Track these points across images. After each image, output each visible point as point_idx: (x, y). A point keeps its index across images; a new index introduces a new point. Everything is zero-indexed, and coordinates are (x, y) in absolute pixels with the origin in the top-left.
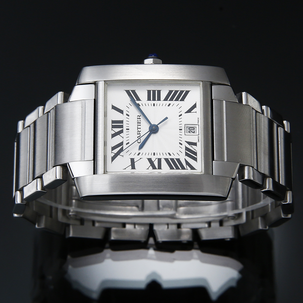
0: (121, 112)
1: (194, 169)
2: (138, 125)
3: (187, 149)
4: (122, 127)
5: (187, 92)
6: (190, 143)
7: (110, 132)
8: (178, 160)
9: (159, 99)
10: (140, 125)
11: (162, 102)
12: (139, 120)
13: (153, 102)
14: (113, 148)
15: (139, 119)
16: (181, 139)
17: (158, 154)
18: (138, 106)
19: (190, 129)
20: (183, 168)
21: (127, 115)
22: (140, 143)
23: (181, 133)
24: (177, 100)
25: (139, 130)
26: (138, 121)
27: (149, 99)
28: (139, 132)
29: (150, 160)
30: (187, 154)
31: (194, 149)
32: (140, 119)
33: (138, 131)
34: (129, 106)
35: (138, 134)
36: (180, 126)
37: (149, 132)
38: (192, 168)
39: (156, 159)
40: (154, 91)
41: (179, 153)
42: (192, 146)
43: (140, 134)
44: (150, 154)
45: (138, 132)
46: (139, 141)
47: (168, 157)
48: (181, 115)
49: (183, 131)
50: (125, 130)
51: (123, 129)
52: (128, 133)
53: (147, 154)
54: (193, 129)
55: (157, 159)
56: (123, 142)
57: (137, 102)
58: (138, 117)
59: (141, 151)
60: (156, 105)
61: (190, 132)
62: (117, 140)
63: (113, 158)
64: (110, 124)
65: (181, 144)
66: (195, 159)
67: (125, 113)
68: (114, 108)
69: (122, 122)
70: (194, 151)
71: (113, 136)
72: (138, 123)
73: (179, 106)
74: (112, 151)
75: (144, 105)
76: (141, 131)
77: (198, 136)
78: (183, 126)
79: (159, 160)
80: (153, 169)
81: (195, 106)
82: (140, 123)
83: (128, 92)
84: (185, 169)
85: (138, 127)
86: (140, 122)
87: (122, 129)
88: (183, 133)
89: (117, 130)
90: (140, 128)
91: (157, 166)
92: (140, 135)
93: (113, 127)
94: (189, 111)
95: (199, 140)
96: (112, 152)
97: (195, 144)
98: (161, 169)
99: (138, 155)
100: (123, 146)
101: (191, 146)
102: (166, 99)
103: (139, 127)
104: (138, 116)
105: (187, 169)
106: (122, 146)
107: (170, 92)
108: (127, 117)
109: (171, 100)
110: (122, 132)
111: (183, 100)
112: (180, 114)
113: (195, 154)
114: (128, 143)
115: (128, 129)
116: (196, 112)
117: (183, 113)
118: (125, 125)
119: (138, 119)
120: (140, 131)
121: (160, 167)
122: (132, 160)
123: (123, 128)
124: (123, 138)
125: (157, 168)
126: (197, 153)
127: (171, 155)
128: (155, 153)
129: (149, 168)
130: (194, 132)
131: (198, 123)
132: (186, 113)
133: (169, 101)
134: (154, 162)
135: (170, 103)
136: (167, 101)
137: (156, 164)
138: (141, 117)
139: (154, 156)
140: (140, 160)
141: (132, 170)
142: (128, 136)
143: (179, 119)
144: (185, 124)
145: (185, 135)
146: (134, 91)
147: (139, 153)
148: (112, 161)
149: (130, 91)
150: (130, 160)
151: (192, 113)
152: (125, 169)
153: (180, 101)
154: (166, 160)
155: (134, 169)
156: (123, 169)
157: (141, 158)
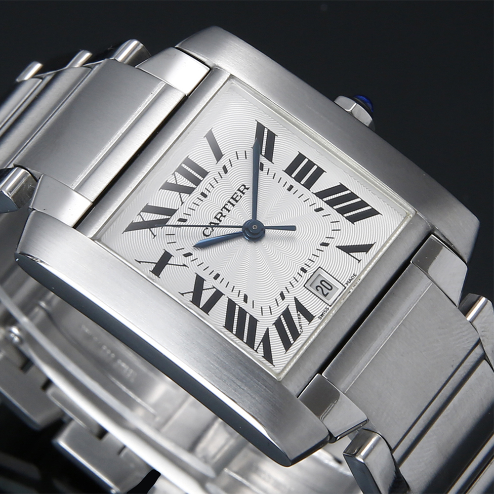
0: (218, 155)
1: (271, 361)
2: (229, 202)
3: (287, 314)
4: (197, 182)
5: (373, 212)
6: (300, 308)
7: (168, 175)
8: (254, 322)
9: (308, 185)
10: (233, 205)
11: (308, 194)
12: (239, 193)
13: (291, 181)
14: (149, 209)
15: (242, 192)
16: (290, 287)
17: (225, 283)
18: (258, 167)
19: (323, 283)
20: (251, 343)
21: (225, 168)
22: (207, 236)
23: (298, 277)
24: (341, 211)
25: (225, 212)
26: (236, 195)
27: (289, 171)
28: (222, 216)
29: (199, 281)
30: (278, 324)
31: (300, 325)
33: (221, 213)
34: (241, 155)
35: (215, 217)
36: (309, 263)
37: (240, 230)
38: (268, 356)
39: (214, 287)
40: (310, 164)
41: (266, 311)
43: (220, 221)
44: (209, 271)
45: (220, 215)
46: (207, 232)
47: (239, 302)
48: (326, 245)
49: (306, 276)
50: (197, 193)
51: (194, 189)
52: (198, 202)
53: (203, 266)
54: (330, 288)
55: (215, 290)
56: (176, 210)
57: (263, 160)
58: (241, 189)
59: (197, 253)
60: (293, 190)
61: (318, 288)
62: (169, 199)
63: (134, 227)
64: (177, 161)
65: (283, 297)
66: (287, 345)
67: (224, 161)
68: (210, 137)
69: (204, 173)
70: (298, 328)
71: (168, 187)
72: (232, 198)
73: (335, 226)
74: (142, 211)
75: (271, 174)
76: (226, 218)
77: (328, 307)
78: (314, 267)
79: (218, 295)
80: (191, 302)
81: (366, 248)
82: (237, 201)
83: (260, 128)
84: (253, 348)
85: (227, 207)
86: (237, 199)
87: (194, 186)
88: (302, 281)
89: (183, 181)
90: (229, 211)
91: (203, 302)
93: (181, 170)
94: (349, 249)
95: (322, 315)
96: (142, 213)
97: (310, 317)
98: (207, 313)
99: (186, 255)
100: (169, 219)
101: (299, 315)
102: (321, 195)
103: (229, 207)
104: (244, 186)
105: (256, 351)
106: (168, 217)
107: (341, 188)
108: (222, 172)
109: (331, 203)
110: (189, 191)
111: (353, 219)
112: (327, 241)
113: (296, 335)
114: (185, 220)
115: (205, 195)
116: (359, 261)
117: (333, 244)
118: (205, 182)
119: (239, 190)
120: (224, 216)
121: (207, 308)
122: (166, 258)
123: (197, 186)
124: (182, 203)
125: (201, 307)
126: (300, 335)
127: (246, 302)
128: (220, 276)
129: (185, 293)
130: (325, 294)
131: (346, 284)
132: (338, 249)
133: (324, 202)
134: (205, 291)
135: (323, 208)
136: (321, 200)
137: (206, 296)
138: (249, 193)
139: (214, 280)
140: (182, 267)
141: (151, 273)
142: (194, 207)
143: (317, 249)
144: (320, 267)
145: (304, 286)
146: (272, 136)
147: (190, 254)
148: (126, 229)
149: (266, 131)
150: (163, 253)
151: (350, 256)
152: (140, 262)
153: (345, 218)
154: (231, 305)
155: (157, 277)
156: (136, 260)
157: (184, 265)
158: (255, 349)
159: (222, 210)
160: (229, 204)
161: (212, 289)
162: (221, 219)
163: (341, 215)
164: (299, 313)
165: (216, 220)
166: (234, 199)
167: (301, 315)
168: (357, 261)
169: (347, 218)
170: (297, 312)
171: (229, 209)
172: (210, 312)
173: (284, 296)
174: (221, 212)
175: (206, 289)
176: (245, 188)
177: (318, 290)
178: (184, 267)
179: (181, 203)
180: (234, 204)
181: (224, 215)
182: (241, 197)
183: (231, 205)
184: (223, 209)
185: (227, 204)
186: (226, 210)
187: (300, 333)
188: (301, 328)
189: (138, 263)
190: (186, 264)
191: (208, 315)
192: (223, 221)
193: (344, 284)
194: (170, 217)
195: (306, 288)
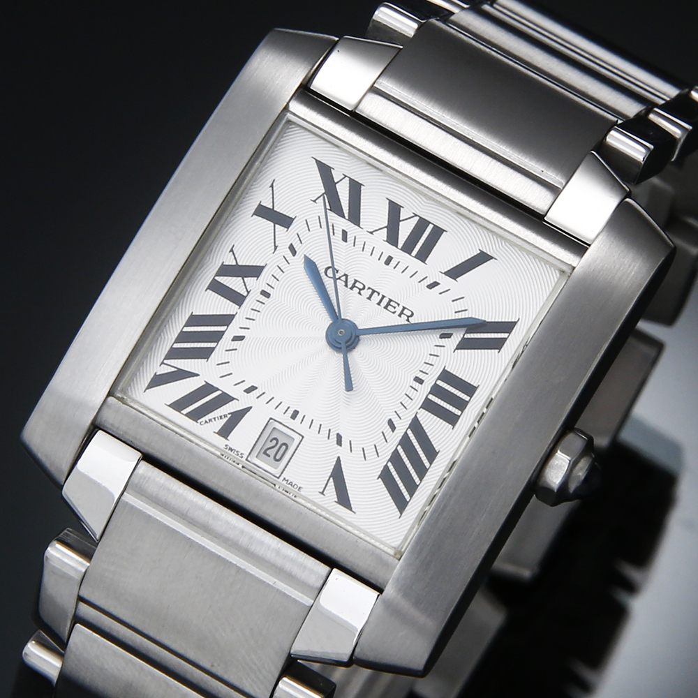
0: (455, 273)
1: (151, 385)
2: (383, 297)
3: (225, 399)
4: (408, 248)
5: (401, 504)
6: (237, 417)
7: (412, 208)
8: (205, 354)
9: (428, 405)
10: (379, 304)
11: (414, 408)
12: (399, 310)
13: (430, 381)
14: (355, 188)
15: (402, 313)
16: (266, 398)
17: (258, 306)
18: (443, 328)
19: (284, 447)
20: (174, 354)
21: (435, 284)
22: (326, 272)
23: (283, 408)
24: (395, 458)
25: (366, 293)
26: (396, 305)
27: (446, 376)
28: (360, 290)
29: (255, 271)
30: (208, 389)
31: (210, 420)
32: (400, 316)
33: (364, 288)
34: (459, 305)
35: (356, 281)
36: (307, 421)
37: (338, 314)
38: (158, 381)
39: (248, 292)
40: (462, 405)
41: (225, 369)
42: (225, 420)
43: (351, 288)
44: (273, 282)
45: (361, 287)
46: (330, 272)
47: (232, 330)
48: (339, 442)
49: (286, 419)
50: (390, 250)
51: (397, 246)
52: (377, 254)
53: (278, 274)
54: (277, 458)
55: (245, 294)
56: (359, 225)
57: (457, 337)
58: (407, 312)
59: (298, 263)
60: (416, 385)
61: (275, 442)
62: (374, 213)
64: (436, 217)
65: (249, 390)
66: (178, 405)
67: (446, 282)
68: (482, 258)
69: (423, 256)
70: (206, 418)
71: (394, 209)
72: (390, 300)
73: (370, 452)
74: (351, 180)
75: (437, 351)
76: (358, 296)
77: (245, 457)
78: (302, 429)
79: (238, 299)
80: (223, 264)
81: (344, 499)
82: (386, 308)
83: (508, 327)
84: (165, 359)
85: (375, 294)
86: (390, 308)
87: (400, 245)
88: (278, 415)
89: (405, 230)
90: (369, 298)
92: (350, 286)
93: (422, 224)
94: (337, 475)
95: (231, 449)
96: (347, 179)
97: (225, 432)
98: (208, 288)
99: (292, 249)
100: (344, 217)
101: (225, 416)
102: (416, 425)
103: (376, 298)
105: (163, 363)
106: (346, 215)
107: (432, 454)
108: (428, 282)
109: (405, 441)
110: (392, 239)
111: (385, 476)
112: (345, 442)
113: (195, 416)
114: (345, 238)
115: (388, 262)
116: (322, 493)
117: (343, 452)
118: (409, 260)
119: (404, 308)
121: (216, 287)
122: (285, 221)
123: (401, 249)
124: (372, 233)
125: (216, 278)
126: (196, 421)
127: (233, 340)
128: (267, 299)
129: (234, 254)
130: (268, 452)
131: (284, 479)
132: (336, 459)
133: (405, 430)
134: (242, 281)
135: (396, 431)
136: (408, 426)
137: (234, 283)
138: (402, 321)
139: (260, 290)
140: (273, 244)
141: (258, 203)
142: (368, 249)
143: (330, 430)
144: (303, 437)
145: (271, 419)
146: (498, 344)
147: (294, 252)
148: (320, 162)
149: (505, 335)
150: (290, 216)
151: (327, 478)
152: (272, 186)
153: (385, 464)
154: (226, 320)
155: (253, 211)
156: (274, 181)
157: (276, 248)
158: (165, 361)
159: (369, 288)
160: (380, 296)
161: (245, 290)
162: (355, 288)
163: (389, 457)
164: (229, 416)
165: (353, 282)
166: (388, 304)
167: (227, 419)
168: (321, 490)
169: (386, 467)
170: (229, 414)
171: (372, 298)
172: (211, 292)
173: (250, 392)
174: (366, 288)
175: (244, 282)
176: (408, 317)
177: (271, 441)
178: (273, 247)
179: (372, 230)
180: (381, 304)
181: (362, 292)
182: (394, 313)
183: (378, 301)
184: (371, 291)
185: (379, 294)
186: (370, 293)
187: (199, 421)
188: (206, 422)
189: (270, 184)
190: (278, 249)
191: (206, 290)
192: (351, 291)
193: (283, 475)
194: (347, 218)
195: (269, 421)
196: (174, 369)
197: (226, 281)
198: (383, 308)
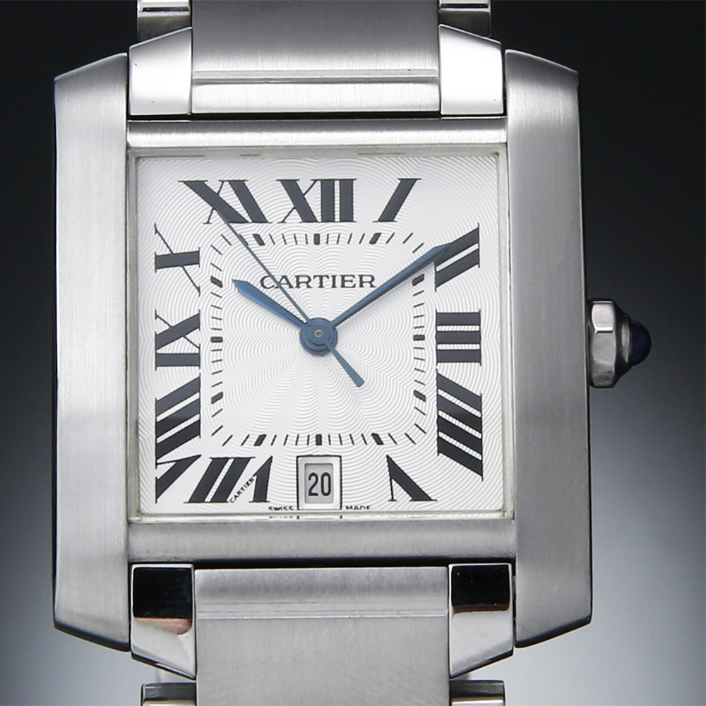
0: (389, 214)
1: (159, 492)
2: (334, 277)
3: (241, 463)
4: (328, 217)
5: (476, 466)
6: (263, 476)
7: (307, 175)
8: (194, 431)
9: (443, 357)
10: (334, 286)
11: (431, 367)
12: (357, 281)
13: (430, 332)
14: (240, 188)
15: (362, 282)
16: (280, 440)
17: (217, 355)
18: (412, 274)
19: (326, 478)
20: (162, 449)
21: (377, 236)
22: (263, 285)
23: (303, 440)
24: (442, 425)
25: (315, 283)
26: (351, 278)
27: (442, 319)
28: (307, 283)
29: (193, 324)
30: (217, 464)
31: (239, 493)
32: (361, 286)
33: (310, 280)
34: (413, 243)
35: (298, 277)
36: (335, 439)
37: (302, 318)
38: (163, 484)
39: (199, 348)
40: (476, 338)
41: (223, 436)
42: (253, 484)
43: (298, 286)
44: (217, 324)
45: (306, 279)
46: (269, 282)
47: (206, 394)
48: (379, 442)
49: (314, 449)
50: (312, 228)
51: (316, 221)
52: (301, 239)
53: (217, 313)
54: (326, 491)
55: (197, 351)
56: (266, 222)
57: (430, 274)
58: (366, 279)
59: (229, 290)
60: (419, 343)
61: (313, 478)
62: (274, 202)
63: (199, 187)
64: (336, 171)
65: (259, 442)
66: (198, 496)
67: (385, 228)
68: (405, 187)
69: (347, 216)
70: (234, 492)
71: (291, 187)
72: (343, 277)
73: (415, 433)
74: (230, 182)
75: (418, 299)
76: (309, 290)
77: (295, 507)
78: (334, 449)
79: (192, 360)
80: (156, 335)
81: (417, 494)
82: (343, 286)
83: (472, 238)
84: (157, 459)
85: (325, 279)
86: (347, 284)
87: (319, 218)
88: (303, 449)
89: (314, 200)
90: (321, 286)
91: (168, 349)
92: (294, 284)
93: (327, 186)
94: (396, 474)
95: (277, 509)
96: (226, 183)
98: (156, 366)
99: (214, 280)
100: (247, 222)
101: (251, 480)
102: (443, 382)
103: (328, 283)
105: (157, 464)
106: (248, 218)
107: (476, 401)
108: (369, 237)
109: (442, 404)
110: (307, 216)
111: (443, 448)
112: (384, 438)
113: (221, 497)
114: (261, 243)
115: (317, 241)
116: (393, 500)
117: (388, 448)
118: (336, 228)
119: (361, 277)
120: (309, 287)
121: (163, 361)
122: (192, 258)
123: (323, 221)
124: (283, 222)
125: (159, 351)
126: (226, 502)
127: (213, 403)
128: (222, 344)
129: (161, 319)
130: (313, 491)
131: (347, 508)
132: (386, 459)
133: (436, 393)
134: (186, 340)
135: (428, 400)
136: (436, 388)
137: (179, 347)
138: (367, 290)
139: (209, 339)
140: (194, 287)
141: (154, 256)
142: (290, 240)
143: (362, 435)
144: (340, 457)
145: (298, 457)
146: (474, 260)
147: (220, 284)
148: (189, 181)
149: (475, 247)
150: (194, 250)
151: (389, 483)
152: (156, 231)
153: (436, 436)
154: (194, 386)
155: (154, 267)
156: (155, 225)
157: (199, 289)
158: (159, 461)
159: (315, 277)
160: (331, 279)
161: (194, 347)
162: (301, 285)
163: (436, 428)
164: (255, 478)
165: (295, 279)
166: (343, 281)
167: (254, 482)
168: (390, 497)
169: (439, 438)
170: (254, 476)
171: (324, 285)
172: (162, 368)
173: (261, 443)
174: (312, 278)
175: (188, 340)
176: (370, 282)
177: (310, 479)
178: (196, 290)
179: (282, 220)
180: (336, 285)
181: (310, 284)
182: (354, 286)
183: (331, 283)
184: (318, 278)
185: (328, 277)
186: (319, 281)
187: (228, 500)
188: (236, 497)
189: (154, 231)
190: (201, 289)
191: (156, 369)
192: (300, 290)
193: (343, 504)
194: (250, 221)
195: (297, 461)
196: (172, 464)
197: (170, 349)
198: (341, 289)
